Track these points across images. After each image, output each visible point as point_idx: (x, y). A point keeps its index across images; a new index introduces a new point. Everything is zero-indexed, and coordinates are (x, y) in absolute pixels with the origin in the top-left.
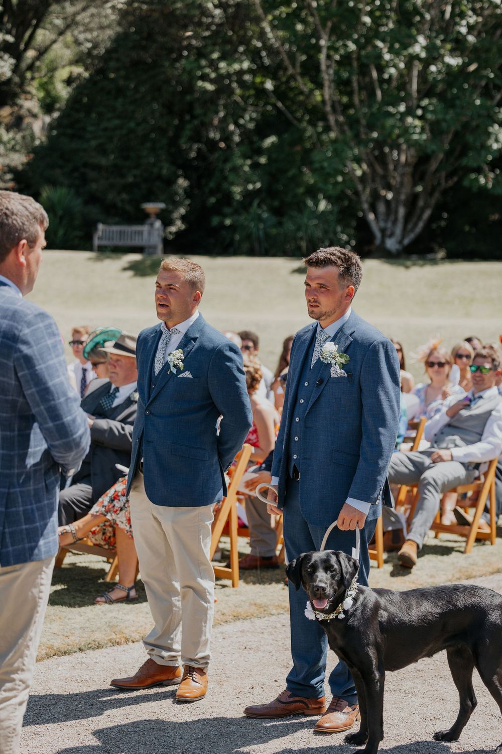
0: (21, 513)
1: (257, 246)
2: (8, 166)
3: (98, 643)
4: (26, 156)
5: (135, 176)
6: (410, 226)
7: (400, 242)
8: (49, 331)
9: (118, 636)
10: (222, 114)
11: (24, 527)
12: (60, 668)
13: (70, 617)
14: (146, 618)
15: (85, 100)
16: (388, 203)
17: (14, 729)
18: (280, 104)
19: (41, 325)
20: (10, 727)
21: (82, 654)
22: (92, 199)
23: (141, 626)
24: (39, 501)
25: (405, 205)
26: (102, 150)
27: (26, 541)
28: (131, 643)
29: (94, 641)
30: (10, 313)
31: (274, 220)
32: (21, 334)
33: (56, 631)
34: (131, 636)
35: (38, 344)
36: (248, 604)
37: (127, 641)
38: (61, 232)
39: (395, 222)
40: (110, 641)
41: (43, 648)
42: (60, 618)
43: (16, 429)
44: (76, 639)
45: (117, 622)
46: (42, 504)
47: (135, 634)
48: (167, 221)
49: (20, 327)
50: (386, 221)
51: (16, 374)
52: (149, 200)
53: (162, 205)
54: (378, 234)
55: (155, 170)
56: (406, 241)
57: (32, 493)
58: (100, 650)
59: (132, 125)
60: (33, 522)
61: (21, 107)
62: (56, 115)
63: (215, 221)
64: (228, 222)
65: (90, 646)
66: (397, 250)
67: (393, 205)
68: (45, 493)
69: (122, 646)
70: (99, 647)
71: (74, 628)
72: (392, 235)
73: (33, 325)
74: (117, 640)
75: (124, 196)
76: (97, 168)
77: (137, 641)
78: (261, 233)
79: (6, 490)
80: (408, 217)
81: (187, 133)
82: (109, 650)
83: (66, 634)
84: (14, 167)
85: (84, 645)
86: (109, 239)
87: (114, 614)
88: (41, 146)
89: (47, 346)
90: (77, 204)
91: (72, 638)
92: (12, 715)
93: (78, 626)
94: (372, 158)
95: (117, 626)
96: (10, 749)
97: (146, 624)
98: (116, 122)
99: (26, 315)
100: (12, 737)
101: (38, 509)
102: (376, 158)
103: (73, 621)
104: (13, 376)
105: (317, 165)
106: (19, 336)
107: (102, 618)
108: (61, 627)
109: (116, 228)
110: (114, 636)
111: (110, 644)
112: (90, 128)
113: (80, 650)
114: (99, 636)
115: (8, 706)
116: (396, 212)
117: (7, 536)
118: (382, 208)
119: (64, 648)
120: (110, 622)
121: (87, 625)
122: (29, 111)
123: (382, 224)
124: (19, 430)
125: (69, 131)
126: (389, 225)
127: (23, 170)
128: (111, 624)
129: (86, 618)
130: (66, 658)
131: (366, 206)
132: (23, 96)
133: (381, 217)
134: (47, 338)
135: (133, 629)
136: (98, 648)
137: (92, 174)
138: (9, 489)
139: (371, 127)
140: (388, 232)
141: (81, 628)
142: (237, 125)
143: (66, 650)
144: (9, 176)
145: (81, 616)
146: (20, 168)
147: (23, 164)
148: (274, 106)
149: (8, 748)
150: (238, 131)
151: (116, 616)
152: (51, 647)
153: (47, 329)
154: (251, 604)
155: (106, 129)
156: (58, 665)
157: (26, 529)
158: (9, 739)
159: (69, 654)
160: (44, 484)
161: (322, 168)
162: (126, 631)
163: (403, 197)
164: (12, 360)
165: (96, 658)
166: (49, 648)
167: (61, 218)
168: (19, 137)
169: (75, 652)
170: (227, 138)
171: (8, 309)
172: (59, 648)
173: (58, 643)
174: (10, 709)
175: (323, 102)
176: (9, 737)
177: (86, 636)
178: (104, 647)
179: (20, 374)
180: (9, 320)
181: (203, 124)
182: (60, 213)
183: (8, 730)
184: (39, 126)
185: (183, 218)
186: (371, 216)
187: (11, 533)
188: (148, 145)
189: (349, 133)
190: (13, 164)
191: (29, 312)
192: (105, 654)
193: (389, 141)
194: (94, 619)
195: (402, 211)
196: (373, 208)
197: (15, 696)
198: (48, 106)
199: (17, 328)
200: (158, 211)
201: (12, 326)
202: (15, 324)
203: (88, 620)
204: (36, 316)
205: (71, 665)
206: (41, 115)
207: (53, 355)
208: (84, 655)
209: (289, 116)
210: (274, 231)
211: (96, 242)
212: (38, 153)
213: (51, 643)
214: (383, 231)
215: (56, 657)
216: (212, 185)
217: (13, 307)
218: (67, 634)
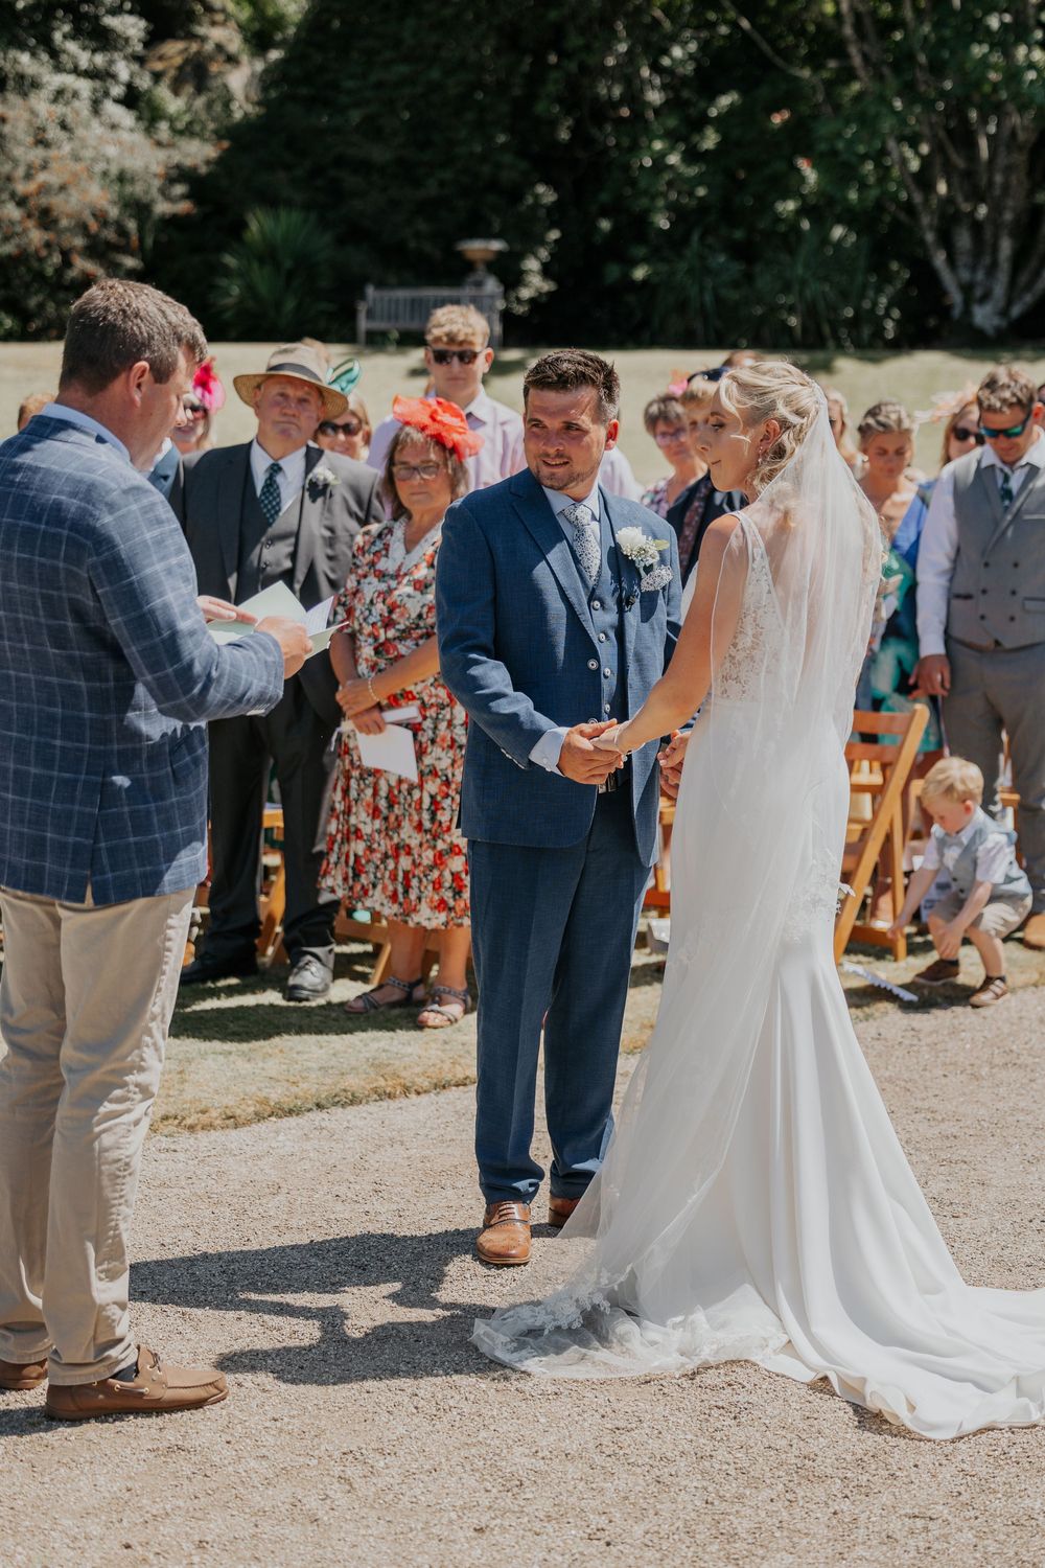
0: (126, 816)
1: (698, 325)
2: (178, 167)
3: (353, 1095)
4: (214, 145)
5: (442, 184)
6: (1023, 278)
7: (1004, 312)
8: (151, 515)
9: (390, 1083)
10: (623, 48)
11: (132, 839)
12: (281, 1138)
13: (300, 1048)
14: (443, 1051)
15: (336, 24)
16: (977, 227)
17: (127, 1164)
18: (745, 24)
19: (134, 507)
20: (120, 1160)
21: (323, 1114)
22: (353, 233)
23: (434, 1065)
24: (160, 797)
25: (1012, 235)
26: (372, 129)
27: (136, 862)
28: (413, 1096)
29: (345, 1091)
30: (83, 488)
31: (737, 268)
32: (98, 525)
33: (274, 1074)
34: (413, 1083)
35: (128, 540)
36: (637, 1027)
37: (406, 1090)
38: (290, 304)
39: (992, 269)
40: (375, 1090)
41: (250, 1102)
42: (281, 1051)
43: (111, 677)
44: (311, 1087)
45: (389, 1058)
46: (168, 802)
47: (420, 1080)
48: (510, 277)
49: (97, 513)
50: (973, 269)
51: (94, 590)
52: (474, 234)
53: (497, 245)
54: (956, 297)
55: (486, 170)
56: (1016, 311)
57: (148, 784)
58: (355, 1108)
59: (435, 74)
60: (148, 830)
61: (203, 39)
62: (275, 55)
63: (613, 272)
64: (640, 273)
65: (337, 1099)
66: (998, 330)
67: (988, 234)
68: (172, 785)
69: (397, 1101)
70: (354, 1101)
71: (309, 1069)
72: (985, 298)
73: (119, 510)
74: (388, 1090)
75: (422, 226)
76: (363, 167)
77: (425, 1092)
78: (708, 298)
79: (100, 779)
80: (1019, 261)
81: (553, 86)
82: (373, 1107)
83: (292, 1079)
84: (190, 168)
85: (326, 1098)
86: (389, 318)
87: (382, 1044)
88: (247, 124)
89: (145, 542)
90: (322, 244)
91: (305, 1086)
92: (122, 1140)
93: (314, 1065)
94: (942, 134)
95: (388, 1065)
96: (121, 1197)
97: (442, 1062)
98: (403, 69)
99: (108, 492)
100: (124, 1177)
101: (159, 811)
102: (950, 133)
103: (306, 1057)
104: (90, 593)
105: (823, 147)
106: (95, 528)
107: (360, 1052)
108: (284, 1067)
109: (403, 294)
110: (382, 1082)
111: (375, 1097)
112: (349, 84)
113: (319, 1106)
114: (354, 1083)
115: (116, 1125)
116: (995, 248)
117: (104, 855)
118: (964, 240)
119: (288, 1103)
120: (374, 1059)
121: (333, 1063)
122: (219, 47)
123: (965, 275)
124: (117, 679)
125: (304, 91)
126: (980, 276)
127: (209, 175)
128: (377, 1062)
129: (331, 1052)
130: (292, 1121)
131: (930, 237)
132: (206, 19)
133: (963, 260)
134: (144, 529)
135: (418, 1070)
136: (352, 1103)
137: (351, 181)
138: (104, 776)
139: (937, 69)
140: (978, 292)
141: (320, 1069)
142: (656, 68)
143: (292, 1106)
144: (179, 189)
145: (321, 1047)
146: (203, 170)
147: (208, 162)
148: (735, 25)
149: (117, 1195)
150: (657, 81)
151: (387, 1047)
152: (265, 1101)
153: (146, 513)
154: (643, 1026)
155: (380, 85)
156: (277, 1133)
157: (136, 843)
158: (119, 1181)
159: (298, 1114)
160: (169, 769)
161: (834, 153)
162: (403, 1074)
163: (1008, 216)
164: (85, 568)
165: (348, 1121)
166: (261, 1103)
167: (290, 275)
168: (200, 102)
169: (309, 1110)
170: (634, 97)
171: (80, 481)
172: (278, 1103)
173: (276, 1094)
174: (120, 1130)
175: (838, 15)
176: (119, 1177)
177: (330, 1081)
178: (364, 1101)
179: (99, 591)
180: (81, 500)
181: (584, 69)
182: (288, 264)
183: (116, 1165)
184: (240, 80)
185: (546, 271)
186: (940, 259)
187: (111, 851)
188: (470, 116)
189: (892, 82)
190: (188, 162)
191: (113, 485)
192: (364, 1115)
193: (976, 98)
194: (345, 1052)
195: (1006, 247)
196: (946, 240)
197: (128, 1111)
198: (260, 37)
199: (91, 515)
200: (490, 257)
201: (85, 510)
202: (90, 507)
203: (334, 1055)
204: (126, 492)
205: (300, 1133)
206: (245, 58)
207: (155, 558)
208: (325, 1116)
209: (766, 47)
210: (733, 295)
211: (363, 324)
212: (240, 139)
213: (264, 1094)
214: (967, 289)
215: (273, 1119)
216: (605, 197)
217: (89, 477)
218: (295, 1080)
